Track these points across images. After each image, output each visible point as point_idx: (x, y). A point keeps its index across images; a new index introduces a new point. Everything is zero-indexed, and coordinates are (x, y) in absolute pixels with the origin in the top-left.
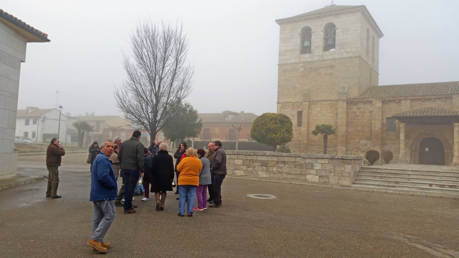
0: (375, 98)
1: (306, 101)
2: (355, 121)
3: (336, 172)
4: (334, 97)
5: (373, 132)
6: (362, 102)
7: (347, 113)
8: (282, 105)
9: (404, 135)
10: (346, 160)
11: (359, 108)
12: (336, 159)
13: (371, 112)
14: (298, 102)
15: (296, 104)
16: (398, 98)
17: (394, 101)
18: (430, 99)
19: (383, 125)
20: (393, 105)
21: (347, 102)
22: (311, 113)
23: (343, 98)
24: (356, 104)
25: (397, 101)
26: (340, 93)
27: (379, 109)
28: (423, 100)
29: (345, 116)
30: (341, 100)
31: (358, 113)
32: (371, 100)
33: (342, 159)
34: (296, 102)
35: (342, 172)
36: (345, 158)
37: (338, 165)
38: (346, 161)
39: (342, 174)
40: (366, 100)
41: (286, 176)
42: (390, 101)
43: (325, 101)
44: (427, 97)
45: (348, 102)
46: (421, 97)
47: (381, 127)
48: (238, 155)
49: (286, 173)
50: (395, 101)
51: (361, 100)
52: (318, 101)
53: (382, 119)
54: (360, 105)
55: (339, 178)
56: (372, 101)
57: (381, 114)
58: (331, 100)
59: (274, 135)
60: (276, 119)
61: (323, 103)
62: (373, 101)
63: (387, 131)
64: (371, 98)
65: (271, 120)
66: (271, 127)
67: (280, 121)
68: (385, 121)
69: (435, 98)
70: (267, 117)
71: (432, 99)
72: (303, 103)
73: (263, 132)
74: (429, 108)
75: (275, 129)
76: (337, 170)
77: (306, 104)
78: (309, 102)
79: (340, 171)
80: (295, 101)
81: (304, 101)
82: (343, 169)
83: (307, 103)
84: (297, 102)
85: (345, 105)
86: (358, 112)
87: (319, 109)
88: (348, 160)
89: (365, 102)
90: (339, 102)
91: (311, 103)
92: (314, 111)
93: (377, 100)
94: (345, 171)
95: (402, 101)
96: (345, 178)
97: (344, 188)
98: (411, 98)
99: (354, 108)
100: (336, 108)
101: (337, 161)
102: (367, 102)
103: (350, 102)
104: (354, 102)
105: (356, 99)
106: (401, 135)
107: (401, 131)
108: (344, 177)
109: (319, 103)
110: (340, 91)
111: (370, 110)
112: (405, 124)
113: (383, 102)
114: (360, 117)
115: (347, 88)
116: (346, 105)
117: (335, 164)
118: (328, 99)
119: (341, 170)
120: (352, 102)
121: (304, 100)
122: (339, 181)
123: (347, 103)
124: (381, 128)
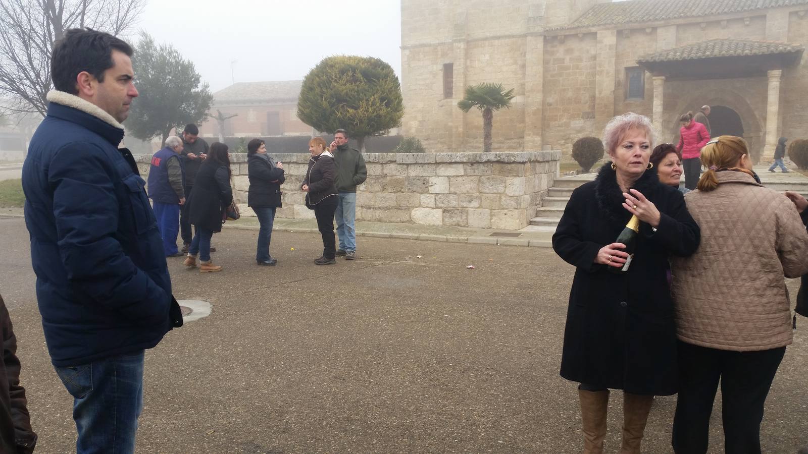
0: (602, 27)
1: (460, 41)
2: (561, 78)
3: (483, 198)
4: (518, 28)
5: (597, 101)
6: (576, 35)
7: (546, 62)
8: (410, 51)
9: (662, 102)
10: (508, 163)
11: (569, 51)
12: (486, 162)
13: (594, 58)
14: (445, 43)
15: (439, 48)
16: (650, 23)
17: (642, 30)
18: (718, 23)
19: (618, 84)
20: (640, 39)
21: (545, 37)
22: (472, 67)
23: (536, 30)
24: (562, 42)
25: (648, 31)
26: (529, 19)
27: (609, 49)
28: (703, 25)
29: (541, 69)
30: (532, 34)
31: (567, 62)
32: (594, 30)
33: (498, 162)
34: (439, 44)
35: (500, 198)
36: (506, 160)
37: (488, 178)
38: (509, 166)
39: (500, 201)
40: (584, 30)
41: (361, 213)
42: (633, 31)
43: (499, 38)
44: (712, 18)
45: (547, 38)
46: (699, 20)
47: (613, 89)
48: (240, 163)
49: (362, 206)
50: (645, 29)
51: (573, 32)
52: (486, 39)
53: (617, 71)
54: (573, 44)
55: (491, 213)
56: (595, 34)
57: (613, 60)
58: (513, 36)
59: (351, 111)
60: (354, 71)
61: (496, 42)
62: (598, 32)
63: (626, 98)
64: (594, 26)
65: (343, 72)
66: (342, 91)
67: (365, 74)
68: (622, 76)
69: (728, 21)
70: (332, 66)
71: (722, 23)
72: (456, 44)
73: (325, 104)
74: (717, 39)
75: (354, 96)
76: (487, 191)
77: (459, 48)
78: (468, 42)
79: (495, 193)
80: (437, 42)
81: (455, 41)
82: (501, 188)
83: (462, 45)
84: (442, 43)
85: (540, 45)
86: (567, 58)
87: (487, 57)
88: (513, 165)
89: (580, 35)
90: (529, 38)
91: (471, 44)
92: (477, 62)
93: (608, 29)
94: (506, 194)
95: (659, 31)
96: (506, 211)
97: (497, 241)
98: (678, 23)
99: (560, 52)
100: (522, 54)
101: (487, 168)
102: (585, 35)
103: (552, 38)
104: (559, 38)
105: (562, 29)
106: (654, 102)
107: (655, 94)
108: (503, 209)
109: (487, 43)
110: (530, 16)
111: (593, 52)
112: (663, 77)
113: (620, 33)
114: (571, 71)
115: (544, 7)
116: (542, 44)
117: (481, 176)
118: (507, 33)
119: (495, 191)
120: (555, 38)
121: (455, 39)
122: (491, 219)
123: (546, 41)
124: (614, 91)
